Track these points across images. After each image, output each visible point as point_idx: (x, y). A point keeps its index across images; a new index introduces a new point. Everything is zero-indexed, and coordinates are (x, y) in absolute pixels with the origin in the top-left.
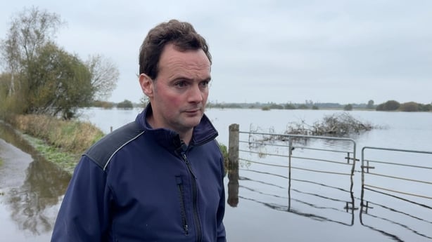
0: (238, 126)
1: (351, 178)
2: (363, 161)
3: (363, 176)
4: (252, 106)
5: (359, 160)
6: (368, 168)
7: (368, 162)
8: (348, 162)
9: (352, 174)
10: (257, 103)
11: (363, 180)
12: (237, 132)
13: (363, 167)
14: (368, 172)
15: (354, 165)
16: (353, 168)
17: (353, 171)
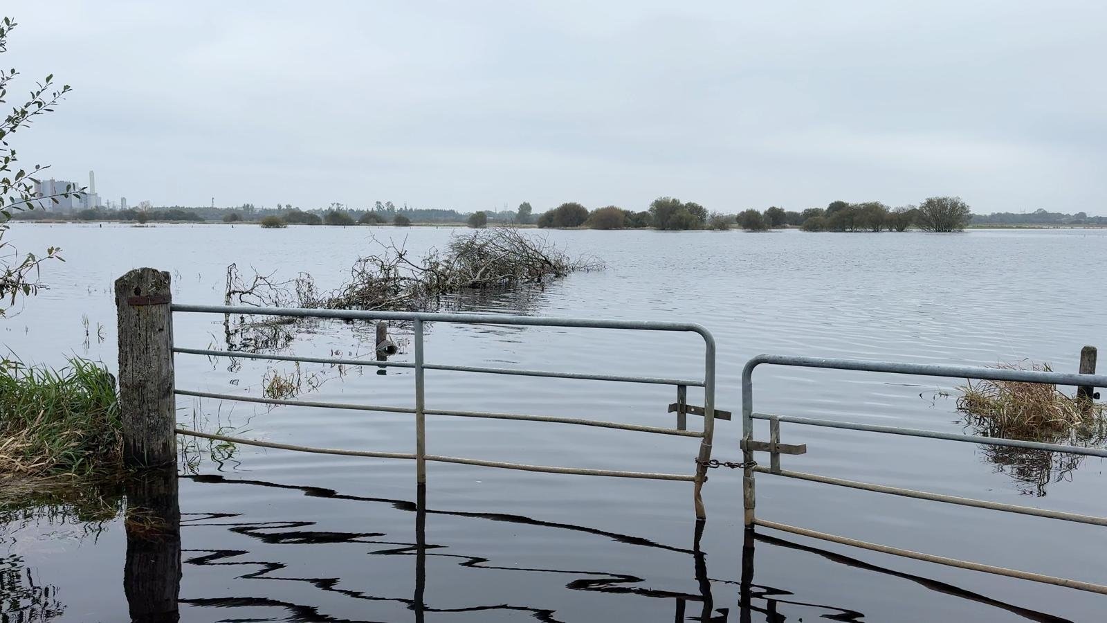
0: (163, 280)
1: (698, 496)
2: (749, 417)
3: (749, 484)
4: (233, 217)
5: (726, 416)
6: (776, 450)
7: (774, 423)
8: (682, 424)
9: (701, 478)
10: (247, 207)
11: (749, 505)
12: (162, 310)
13: (748, 447)
14: (775, 470)
15: (707, 437)
16: (706, 450)
17: (704, 463)
